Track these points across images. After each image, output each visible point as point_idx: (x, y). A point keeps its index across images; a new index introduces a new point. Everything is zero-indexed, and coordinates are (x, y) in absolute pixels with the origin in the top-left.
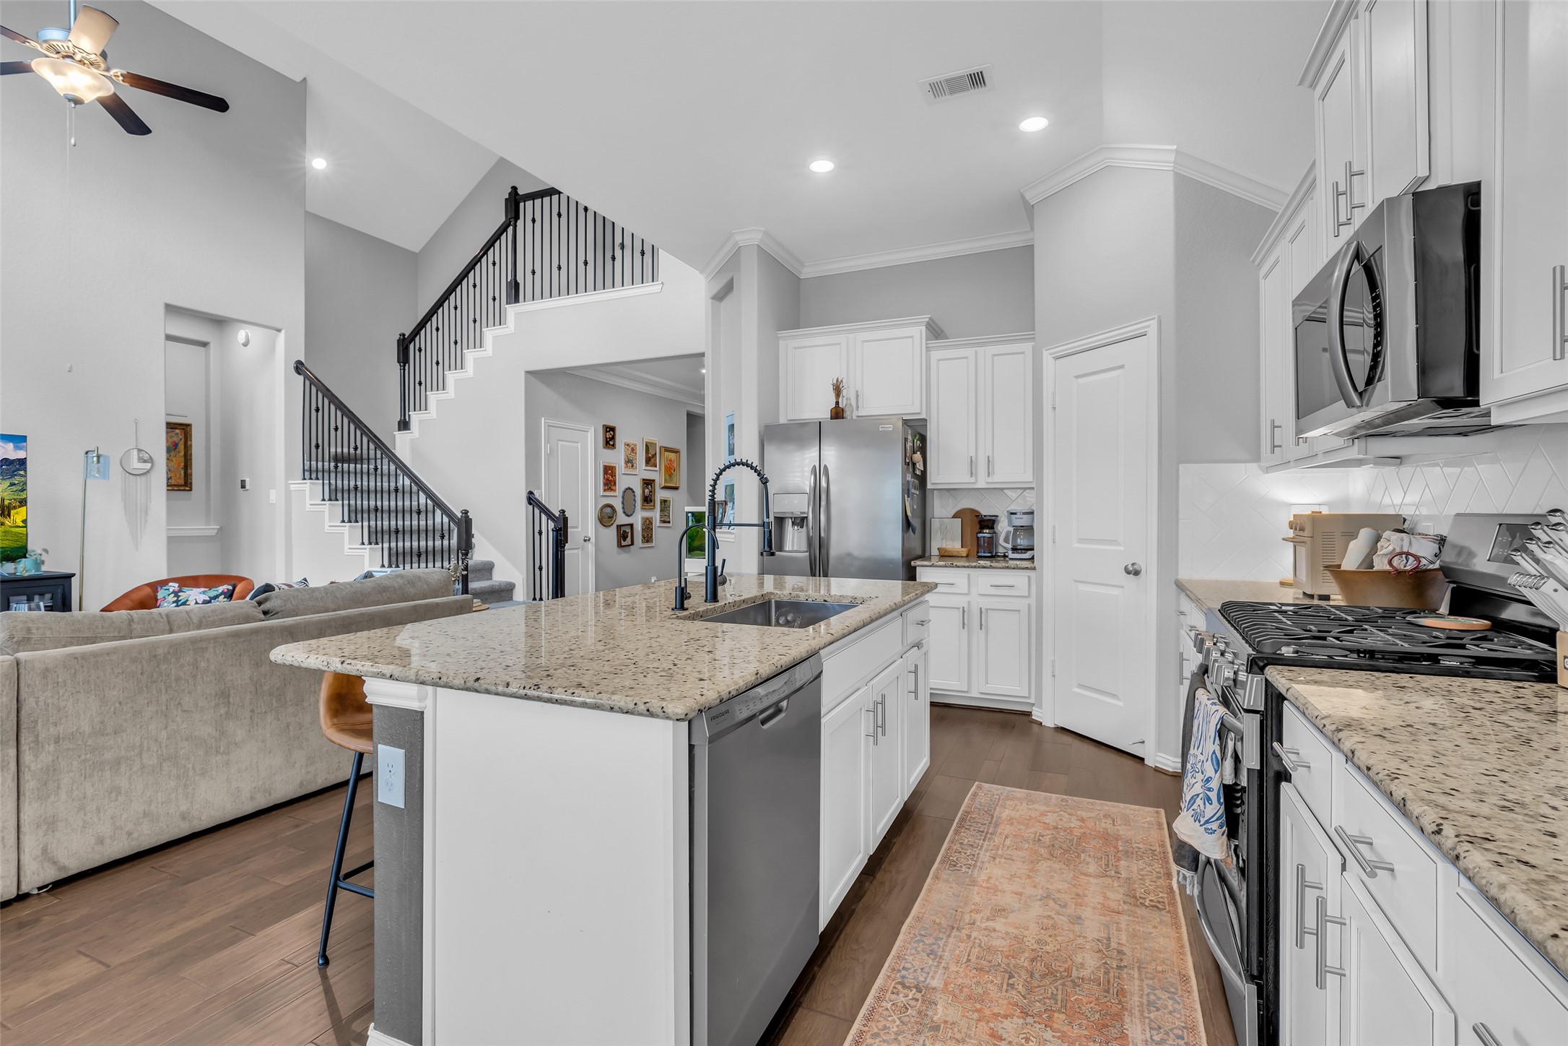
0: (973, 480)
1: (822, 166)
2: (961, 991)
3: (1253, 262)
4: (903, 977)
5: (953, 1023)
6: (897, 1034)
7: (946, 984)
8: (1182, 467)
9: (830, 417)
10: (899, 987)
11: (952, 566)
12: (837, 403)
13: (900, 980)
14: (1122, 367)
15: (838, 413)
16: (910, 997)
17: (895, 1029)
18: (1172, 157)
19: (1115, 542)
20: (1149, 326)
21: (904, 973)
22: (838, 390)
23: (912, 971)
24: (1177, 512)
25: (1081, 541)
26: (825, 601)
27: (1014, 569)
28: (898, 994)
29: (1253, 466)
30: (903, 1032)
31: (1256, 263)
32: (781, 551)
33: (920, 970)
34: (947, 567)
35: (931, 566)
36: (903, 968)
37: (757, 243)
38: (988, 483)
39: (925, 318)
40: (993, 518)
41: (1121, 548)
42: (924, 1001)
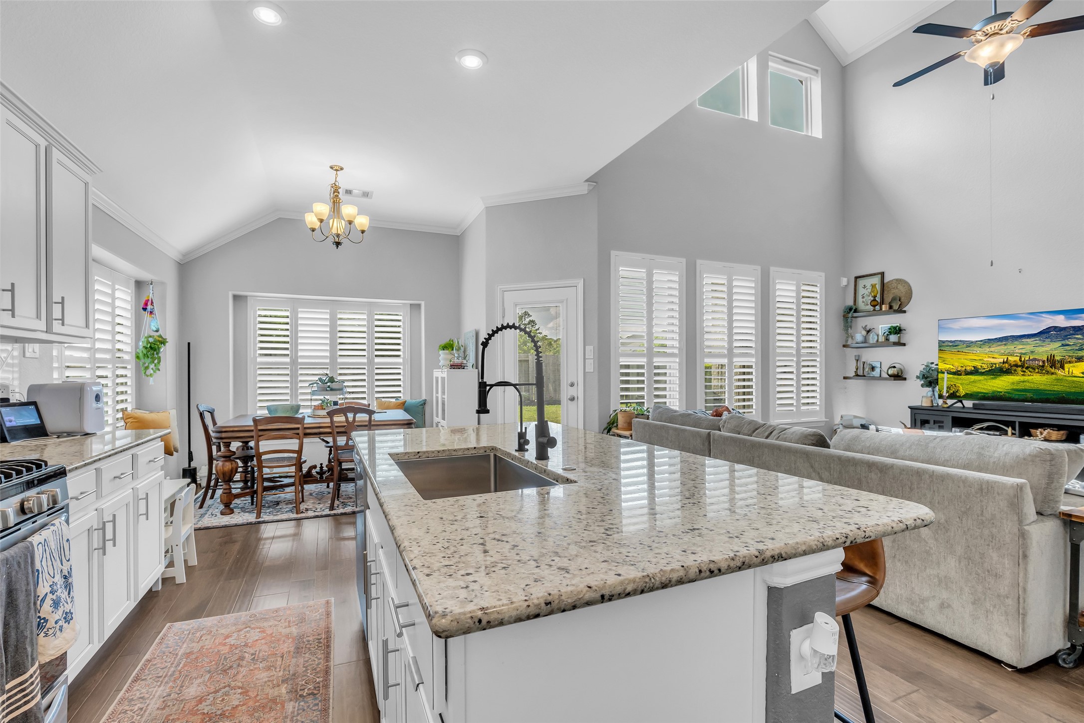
2: (271, 708)
4: (316, 699)
5: (273, 688)
6: (307, 670)
7: (283, 707)
10: (316, 692)
13: (317, 696)
16: (306, 690)
17: (309, 671)
21: (317, 702)
23: (311, 706)
28: (315, 688)
30: (303, 672)
33: (305, 708)
36: (318, 704)
42: (296, 691)
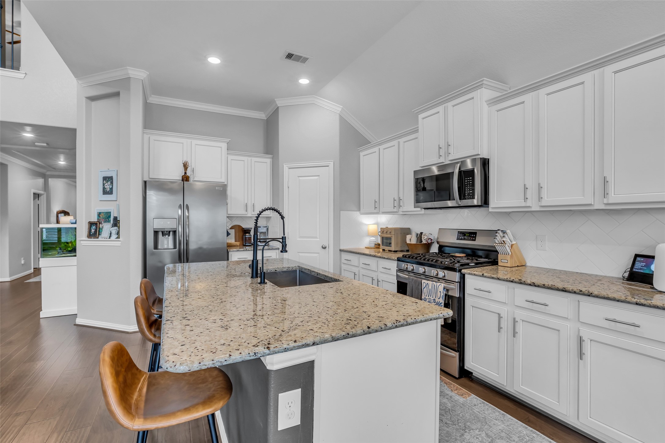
0: (246, 213)
1: (214, 60)
3: (358, 149)
8: (341, 212)
9: (181, 179)
11: (246, 250)
12: (185, 173)
14: (319, 176)
15: (186, 178)
18: (340, 110)
19: (316, 238)
20: (330, 164)
22: (185, 166)
24: (340, 227)
25: (300, 237)
26: (276, 270)
27: (271, 249)
29: (358, 212)
31: (359, 150)
32: (157, 249)
34: (244, 251)
35: (237, 251)
37: (142, 79)
38: (252, 214)
39: (228, 140)
40: (250, 229)
41: (319, 240)
